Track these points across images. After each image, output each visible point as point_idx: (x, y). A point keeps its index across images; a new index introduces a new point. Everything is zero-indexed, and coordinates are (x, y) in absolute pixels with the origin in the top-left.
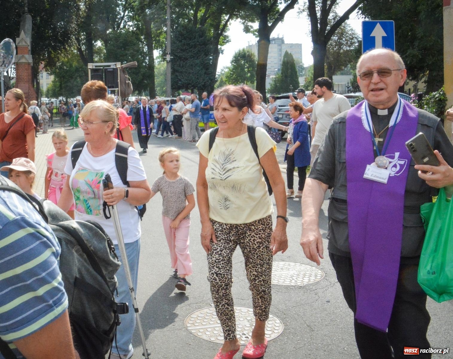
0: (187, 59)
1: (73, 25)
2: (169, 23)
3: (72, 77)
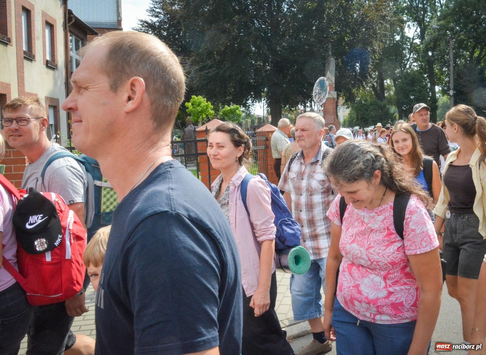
1: (369, 66)
2: (452, 63)
3: (367, 110)
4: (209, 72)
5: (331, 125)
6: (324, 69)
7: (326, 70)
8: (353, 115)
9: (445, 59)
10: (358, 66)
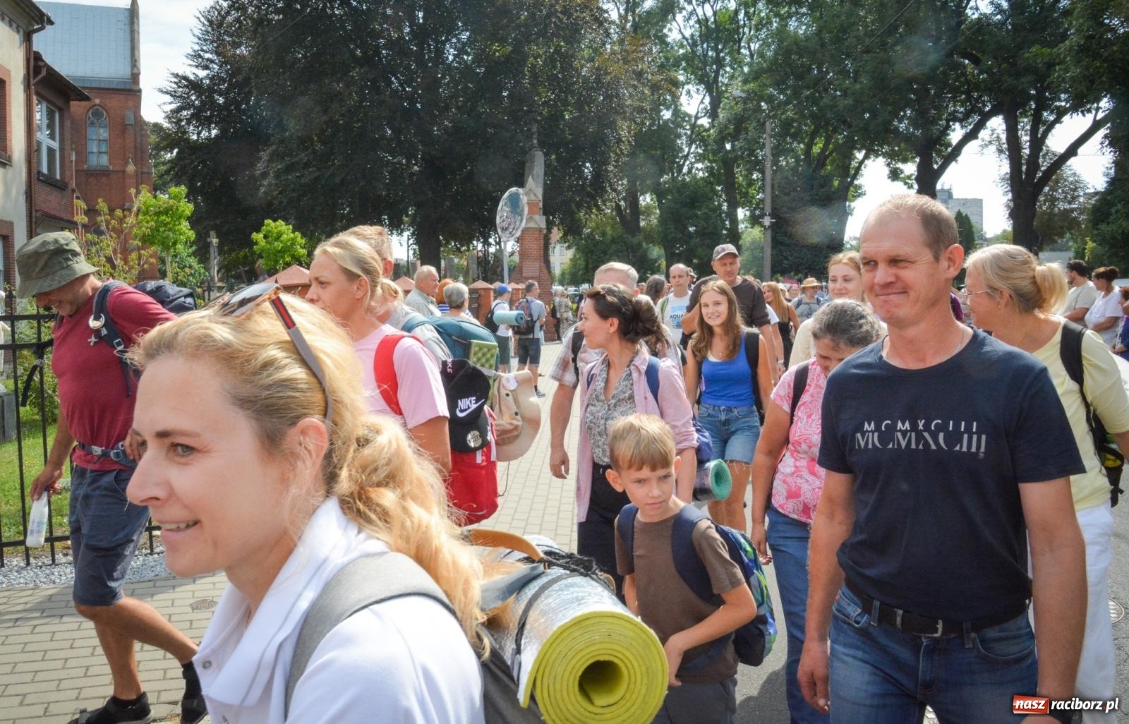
1: (610, 168)
2: (768, 164)
3: (605, 253)
4: (302, 176)
5: (530, 281)
6: (524, 171)
7: (526, 175)
8: (579, 262)
9: (757, 157)
10: (587, 168)
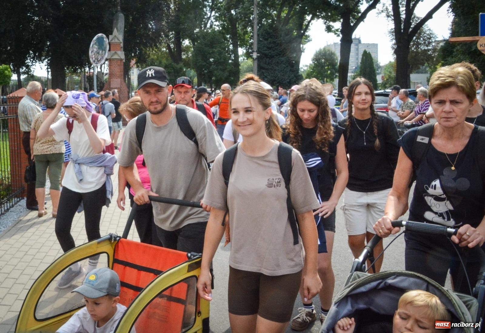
0: (272, 57)
2: (256, 22)
6: (112, 25)
7: (113, 28)
9: (249, 18)
